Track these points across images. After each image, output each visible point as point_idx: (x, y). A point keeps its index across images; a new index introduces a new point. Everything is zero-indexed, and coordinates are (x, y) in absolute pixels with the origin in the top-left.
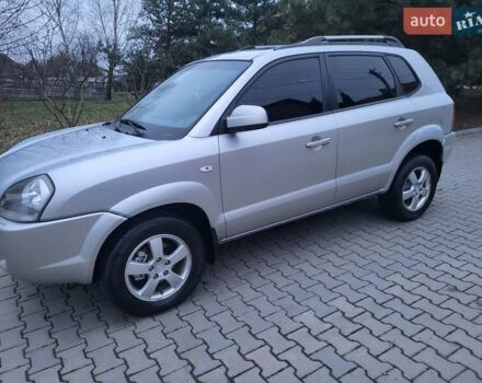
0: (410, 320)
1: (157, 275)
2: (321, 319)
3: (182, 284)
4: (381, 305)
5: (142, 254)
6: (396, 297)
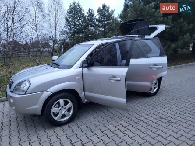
0: (144, 127)
1: (62, 112)
2: (115, 127)
3: (70, 116)
4: (136, 123)
5: (57, 105)
6: (141, 120)
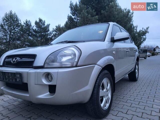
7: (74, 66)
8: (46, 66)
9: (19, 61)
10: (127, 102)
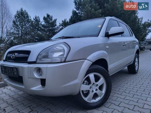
7: (63, 61)
8: (38, 62)
9: (17, 56)
10: (121, 94)
